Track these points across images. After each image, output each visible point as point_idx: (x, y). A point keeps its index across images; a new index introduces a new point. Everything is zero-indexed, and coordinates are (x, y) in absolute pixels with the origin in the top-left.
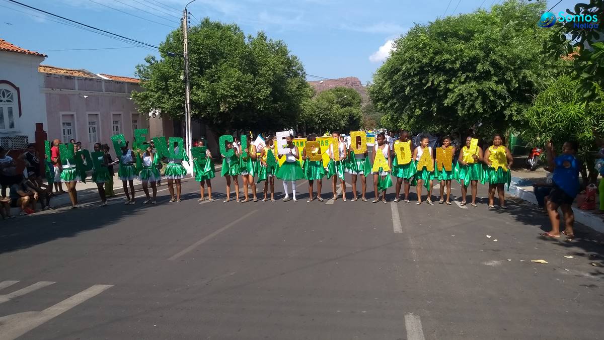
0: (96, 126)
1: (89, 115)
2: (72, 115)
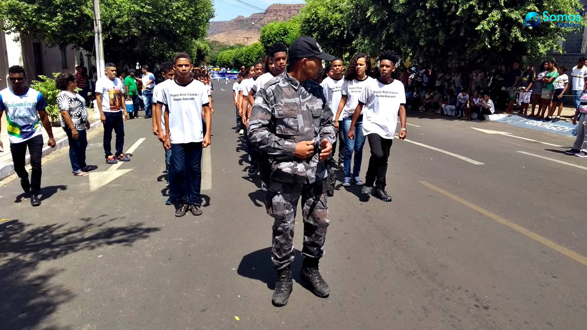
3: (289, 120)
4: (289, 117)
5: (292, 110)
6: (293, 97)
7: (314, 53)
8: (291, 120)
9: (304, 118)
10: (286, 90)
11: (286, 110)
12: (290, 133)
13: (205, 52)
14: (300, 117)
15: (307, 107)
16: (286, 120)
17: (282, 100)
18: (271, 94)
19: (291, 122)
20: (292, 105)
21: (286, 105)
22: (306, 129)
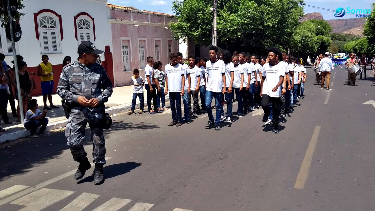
0: (144, 49)
1: (139, 40)
2: (129, 40)
3: (75, 85)
4: (76, 83)
5: (78, 79)
6: (79, 72)
7: (90, 51)
8: (76, 85)
9: (86, 83)
10: (76, 69)
11: (74, 79)
12: (77, 91)
13: (327, 44)
14: (83, 83)
15: (89, 78)
16: (74, 84)
17: (72, 74)
18: (67, 71)
19: (77, 86)
20: (78, 77)
21: (74, 76)
22: (86, 90)
